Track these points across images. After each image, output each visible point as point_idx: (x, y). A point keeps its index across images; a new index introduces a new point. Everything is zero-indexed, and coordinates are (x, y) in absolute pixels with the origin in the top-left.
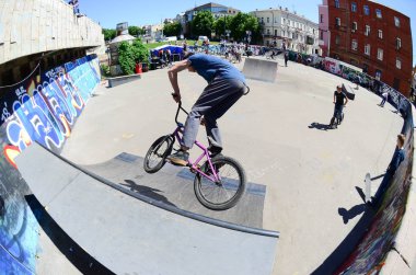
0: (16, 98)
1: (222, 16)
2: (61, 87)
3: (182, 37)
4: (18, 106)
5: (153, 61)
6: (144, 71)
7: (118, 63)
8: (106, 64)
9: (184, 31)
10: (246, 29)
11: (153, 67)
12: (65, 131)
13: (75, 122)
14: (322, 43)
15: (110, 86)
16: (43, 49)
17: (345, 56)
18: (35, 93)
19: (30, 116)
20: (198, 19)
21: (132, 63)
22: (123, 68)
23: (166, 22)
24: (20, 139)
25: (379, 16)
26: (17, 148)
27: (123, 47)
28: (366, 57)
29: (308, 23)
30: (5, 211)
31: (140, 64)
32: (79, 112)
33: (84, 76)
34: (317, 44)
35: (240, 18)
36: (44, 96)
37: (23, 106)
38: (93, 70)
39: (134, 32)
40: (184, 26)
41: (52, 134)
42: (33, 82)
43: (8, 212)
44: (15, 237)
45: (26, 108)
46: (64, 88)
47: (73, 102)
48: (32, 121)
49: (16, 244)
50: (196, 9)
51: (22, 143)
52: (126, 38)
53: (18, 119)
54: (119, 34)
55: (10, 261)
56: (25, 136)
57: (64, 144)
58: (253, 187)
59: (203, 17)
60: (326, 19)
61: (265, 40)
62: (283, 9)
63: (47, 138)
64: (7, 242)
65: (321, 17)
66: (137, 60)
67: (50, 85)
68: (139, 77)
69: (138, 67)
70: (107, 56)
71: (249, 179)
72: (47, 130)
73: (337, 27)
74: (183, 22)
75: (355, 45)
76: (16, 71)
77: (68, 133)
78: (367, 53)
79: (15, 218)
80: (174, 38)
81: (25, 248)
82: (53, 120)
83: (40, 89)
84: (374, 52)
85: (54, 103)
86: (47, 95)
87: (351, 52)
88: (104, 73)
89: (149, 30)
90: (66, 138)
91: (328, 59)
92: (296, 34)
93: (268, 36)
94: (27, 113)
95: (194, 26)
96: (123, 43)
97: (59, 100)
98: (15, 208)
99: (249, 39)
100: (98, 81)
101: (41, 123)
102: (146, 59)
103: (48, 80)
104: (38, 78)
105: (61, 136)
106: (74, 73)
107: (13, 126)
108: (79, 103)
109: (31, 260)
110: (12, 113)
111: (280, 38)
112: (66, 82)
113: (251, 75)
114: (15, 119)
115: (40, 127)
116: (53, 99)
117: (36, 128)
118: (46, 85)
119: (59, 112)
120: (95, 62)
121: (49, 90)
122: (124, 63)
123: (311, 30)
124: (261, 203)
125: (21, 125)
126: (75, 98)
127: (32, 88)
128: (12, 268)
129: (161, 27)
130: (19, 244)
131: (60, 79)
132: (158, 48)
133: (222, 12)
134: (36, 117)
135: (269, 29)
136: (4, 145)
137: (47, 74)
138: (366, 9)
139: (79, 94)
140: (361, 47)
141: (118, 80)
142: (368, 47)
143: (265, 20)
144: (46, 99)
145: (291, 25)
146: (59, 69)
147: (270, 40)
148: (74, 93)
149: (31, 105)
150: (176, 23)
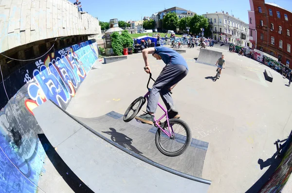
0: (36, 68)
1: (184, 17)
2: (69, 61)
3: (156, 30)
4: (37, 73)
5: (136, 46)
6: (129, 53)
7: (111, 47)
8: (102, 47)
9: (158, 26)
10: (201, 26)
11: (136, 51)
12: (71, 92)
13: (79, 86)
14: (252, 38)
15: (105, 63)
16: (56, 35)
17: (267, 48)
18: (50, 64)
19: (46, 81)
20: (167, 18)
21: (121, 48)
22: (115, 51)
23: (145, 19)
24: (37, 96)
25: (286, 19)
26: (35, 102)
27: (115, 36)
28: (280, 50)
29: (242, 23)
30: (22, 143)
31: (127, 49)
32: (82, 79)
33: (86, 54)
35: (196, 19)
36: (57, 67)
37: (41, 73)
38: (93, 50)
39: (122, 25)
40: (157, 23)
41: (62, 94)
42: (49, 58)
43: (24, 143)
44: (26, 161)
45: (43, 75)
46: (72, 62)
47: (78, 72)
48: (48, 84)
50: (165, 11)
51: (39, 98)
52: (116, 29)
53: (37, 82)
54: (112, 26)
55: (19, 176)
56: (41, 94)
57: (70, 101)
59: (171, 17)
60: (254, 21)
61: (214, 35)
62: (225, 13)
63: (58, 96)
65: (250, 19)
66: (124, 46)
67: (62, 60)
68: (126, 57)
69: (125, 51)
70: (103, 41)
72: (58, 90)
73: (261, 27)
74: (157, 20)
75: (273, 41)
76: (36, 48)
77: (73, 94)
78: (281, 47)
79: (29, 148)
80: (151, 31)
81: (33, 169)
82: (63, 84)
83: (54, 62)
84: (285, 47)
85: (64, 72)
86: (59, 66)
87: (270, 46)
88: (101, 53)
89: (133, 25)
90: (72, 97)
91: (255, 50)
92: (234, 32)
93: (216, 32)
94: (43, 78)
95: (164, 23)
96: (114, 33)
97: (68, 71)
99: (203, 34)
100: (96, 58)
101: (54, 86)
102: (131, 45)
103: (60, 56)
104: (53, 55)
105: (68, 95)
106: (79, 52)
107: (33, 87)
108: (82, 73)
109: (36, 177)
110: (32, 77)
111: (224, 34)
112: (73, 58)
114: (34, 81)
115: (53, 89)
116: (63, 69)
117: (50, 89)
118: (58, 60)
119: (68, 79)
120: (94, 45)
121: (61, 63)
122: (115, 47)
123: (244, 29)
124: (203, 155)
125: (39, 86)
126: (80, 69)
127: (48, 61)
128: (20, 181)
129: (141, 22)
130: (28, 165)
131: (69, 56)
132: (139, 38)
133: (183, 13)
134: (50, 81)
135: (216, 27)
136: (25, 99)
137: (59, 52)
138: (278, 14)
139: (82, 67)
140: (277, 43)
141: (111, 59)
142: (281, 42)
143: (213, 21)
144: (58, 69)
145: (231, 25)
146: (69, 49)
147: (217, 35)
148: (79, 66)
149: (47, 73)
150: (152, 20)
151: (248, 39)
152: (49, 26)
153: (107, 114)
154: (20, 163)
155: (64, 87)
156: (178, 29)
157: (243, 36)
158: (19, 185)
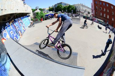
0: (6, 26)
1: (65, 6)
2: (19, 23)
4: (6, 28)
5: (46, 17)
6: (43, 20)
7: (36, 18)
8: (33, 18)
9: (55, 10)
10: (71, 9)
11: (46, 19)
12: (20, 36)
13: (23, 33)
14: (92, 13)
16: (14, 12)
19: (10, 31)
23: (49, 7)
24: (7, 37)
25: (107, 6)
26: (5, 39)
27: (37, 13)
28: (104, 17)
32: (24, 31)
33: (26, 21)
34: (91, 14)
35: (70, 6)
36: (14, 26)
37: (8, 28)
38: (29, 19)
39: (40, 10)
41: (16, 36)
42: (11, 22)
43: (2, 57)
44: (3, 64)
45: (9, 29)
47: (23, 28)
48: (11, 32)
50: (58, 4)
53: (6, 31)
54: (36, 10)
55: (1, 71)
56: (8, 36)
58: (74, 53)
59: (60, 6)
60: (93, 7)
61: (77, 13)
62: (82, 4)
63: (15, 37)
65: (92, 6)
66: (41, 17)
68: (42, 22)
69: (41, 19)
70: (33, 16)
71: (73, 51)
72: (15, 35)
73: (96, 9)
74: (54, 7)
75: (101, 14)
78: (105, 16)
79: (4, 59)
80: (52, 12)
81: (6, 68)
82: (17, 32)
83: (13, 24)
84: (106, 16)
85: (17, 28)
86: (15, 25)
87: (100, 16)
90: (20, 38)
91: (94, 18)
92: (85, 11)
94: (9, 30)
95: (57, 8)
96: (37, 12)
97: (19, 27)
98: (4, 56)
99: (72, 12)
102: (44, 17)
103: (16, 21)
104: (13, 21)
105: (19, 37)
106: (23, 20)
107: (5, 33)
108: (24, 28)
109: (8, 71)
110: (5, 30)
111: (81, 12)
112: (21, 22)
115: (13, 34)
117: (12, 34)
118: (15, 23)
119: (19, 30)
121: (16, 24)
122: (38, 17)
123: (89, 10)
125: (7, 33)
128: (2, 73)
129: (48, 9)
130: (4, 66)
131: (19, 21)
132: (47, 14)
134: (12, 31)
135: (78, 9)
136: (2, 38)
137: (15, 20)
138: (104, 4)
139: (24, 26)
140: (103, 15)
141: (36, 22)
142: (105, 15)
143: (77, 7)
145: (84, 9)
146: (19, 19)
147: (78, 13)
148: (23, 25)
149: (10, 28)
150: (52, 7)
152: (12, 8)
153: (34, 44)
154: (1, 66)
155: (17, 34)
156: (62, 11)
157: (89, 13)
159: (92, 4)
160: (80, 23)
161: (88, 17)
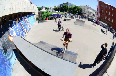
0: (13, 24)
1: (71, 6)
2: (25, 22)
3: (59, 11)
4: (13, 26)
5: (51, 17)
6: (48, 20)
7: (41, 17)
9: (60, 10)
10: (77, 11)
11: (51, 19)
13: (28, 31)
15: (39, 23)
16: (21, 11)
17: (103, 20)
18: (18, 23)
19: (16, 29)
20: (64, 7)
21: (45, 17)
22: (43, 18)
23: (55, 7)
24: (13, 34)
25: (113, 9)
26: (12, 37)
27: (43, 13)
29: (94, 10)
30: (7, 52)
31: (47, 18)
32: (30, 29)
33: (32, 20)
35: (75, 7)
36: (21, 24)
37: (15, 26)
38: (34, 18)
39: (46, 8)
40: (60, 8)
41: (22, 34)
42: (18, 20)
43: (8, 52)
44: (8, 59)
47: (28, 26)
48: (17, 30)
49: (8, 61)
50: (64, 4)
51: (14, 35)
52: (44, 10)
54: (42, 9)
55: (5, 65)
56: (15, 34)
57: (25, 37)
60: (99, 10)
61: (82, 14)
62: (87, 6)
63: (21, 35)
64: (6, 60)
65: (97, 9)
66: (47, 17)
67: (22, 21)
68: (47, 21)
69: (47, 19)
70: (38, 15)
72: (21, 33)
73: (101, 12)
75: (106, 17)
76: (13, 16)
77: (26, 34)
78: (109, 20)
79: (9, 54)
80: (57, 11)
82: (23, 30)
83: (20, 22)
84: (111, 20)
85: (23, 26)
86: (21, 23)
87: (105, 19)
88: (37, 19)
89: (50, 8)
90: (26, 35)
91: (98, 21)
92: (91, 13)
93: (83, 13)
94: (16, 28)
97: (25, 25)
98: (10, 52)
99: (78, 14)
100: (35, 21)
102: (49, 16)
103: (22, 19)
105: (24, 35)
106: (29, 18)
107: (12, 31)
108: (30, 26)
109: (12, 66)
110: (11, 27)
111: (86, 14)
112: (27, 21)
113: (77, 24)
114: (12, 29)
115: (19, 32)
118: (21, 21)
119: (25, 28)
121: (22, 22)
122: (43, 17)
123: (95, 12)
124: (76, 58)
125: (14, 31)
126: (29, 25)
127: (17, 21)
128: (6, 67)
129: (54, 8)
130: (9, 61)
131: (25, 20)
132: (53, 14)
133: (71, 5)
134: (18, 29)
135: (83, 11)
136: (9, 35)
138: (109, 7)
139: (30, 24)
140: (107, 18)
141: (41, 21)
143: (82, 9)
144: (21, 25)
146: (25, 17)
149: (17, 26)
150: (58, 7)
151: (96, 16)
152: (19, 8)
155: (23, 32)
156: (68, 11)
157: (94, 15)
158: (5, 69)
159: (97, 6)
160: (84, 26)
161: (93, 20)
